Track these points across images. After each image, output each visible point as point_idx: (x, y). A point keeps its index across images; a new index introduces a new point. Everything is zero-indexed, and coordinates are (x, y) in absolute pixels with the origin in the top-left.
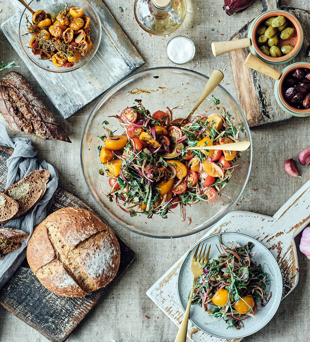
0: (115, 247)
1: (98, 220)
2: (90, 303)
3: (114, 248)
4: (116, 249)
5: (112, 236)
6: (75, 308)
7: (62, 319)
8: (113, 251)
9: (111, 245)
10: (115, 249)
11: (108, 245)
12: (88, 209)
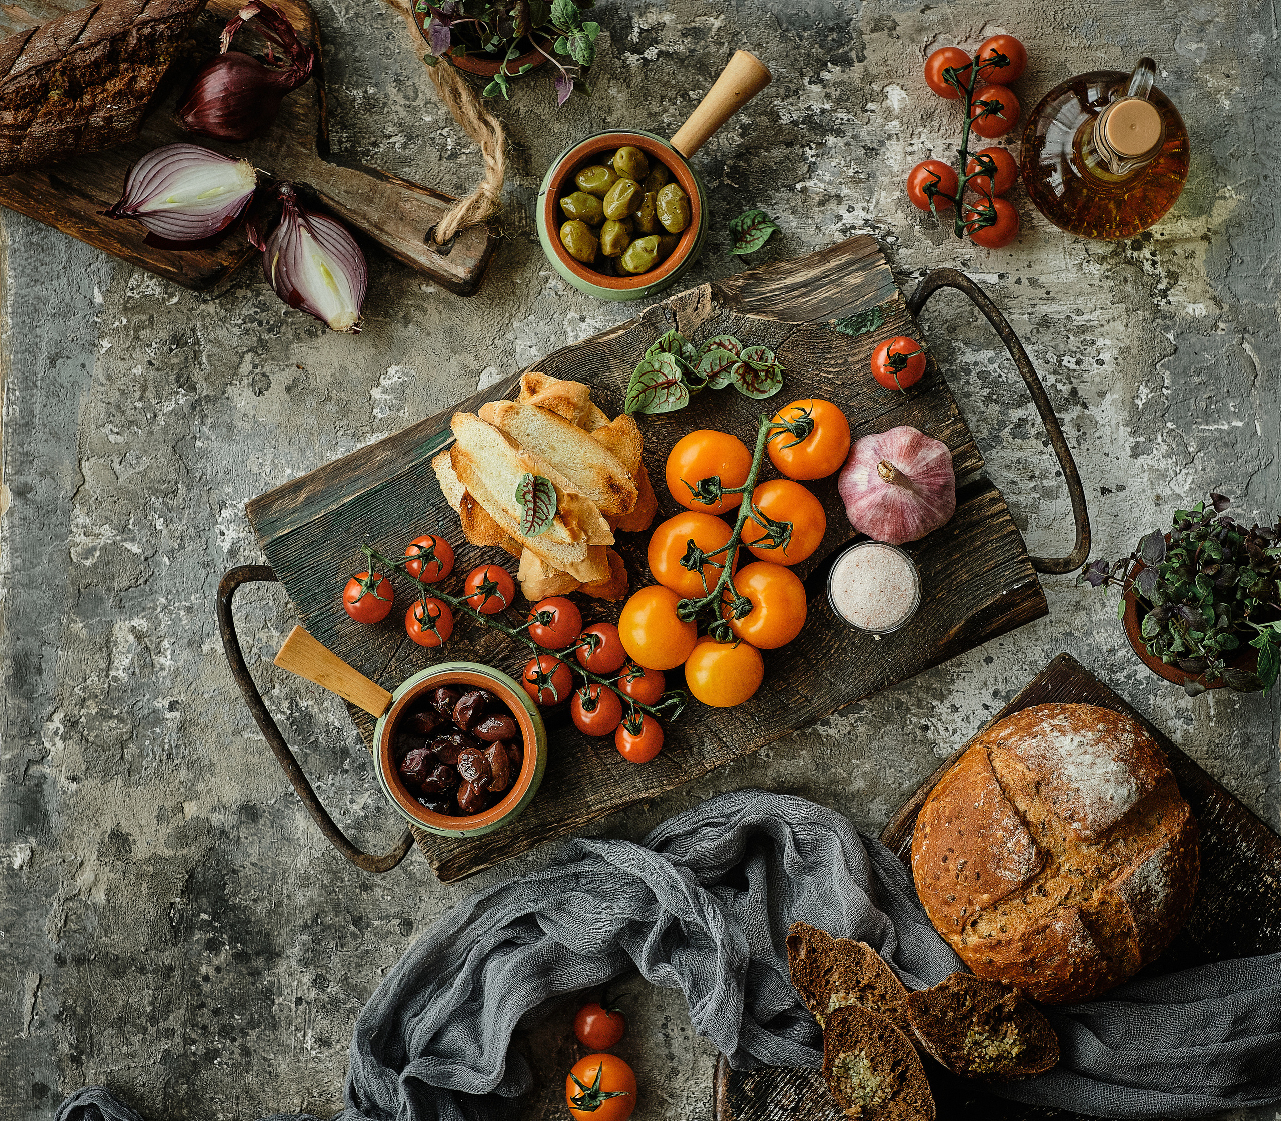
0: (1042, 721)
1: (956, 775)
2: (1215, 802)
3: (1044, 725)
4: (1048, 716)
5: (1008, 731)
6: (1231, 852)
7: (1266, 892)
8: (1054, 728)
9: (1037, 732)
10: (1049, 721)
11: (1035, 745)
12: (917, 805)
